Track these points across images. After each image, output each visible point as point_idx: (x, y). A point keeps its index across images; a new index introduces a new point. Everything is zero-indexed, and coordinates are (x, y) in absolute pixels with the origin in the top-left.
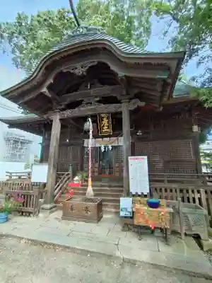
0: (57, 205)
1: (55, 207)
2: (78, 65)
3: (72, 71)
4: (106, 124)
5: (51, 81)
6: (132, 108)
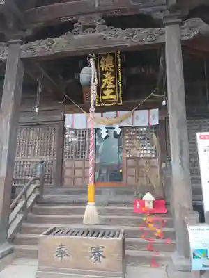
0: (17, 247)
1: (11, 251)
4: (111, 85)
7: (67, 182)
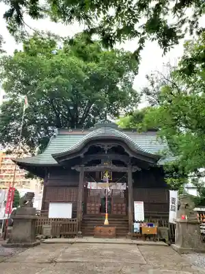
2: (106, 145)
6: (134, 171)
7: (88, 212)
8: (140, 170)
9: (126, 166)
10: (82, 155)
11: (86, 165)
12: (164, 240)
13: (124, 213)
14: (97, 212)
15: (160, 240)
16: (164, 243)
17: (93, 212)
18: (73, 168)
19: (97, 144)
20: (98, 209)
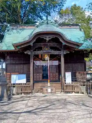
2: (48, 37)
3: (45, 38)
5: (35, 40)
6: (65, 53)
8: (69, 52)
9: (60, 50)
10: (32, 44)
11: (34, 51)
12: (83, 93)
13: (57, 79)
14: (41, 79)
15: (81, 93)
16: (83, 95)
17: (38, 79)
18: (25, 53)
19: (41, 37)
20: (41, 77)
